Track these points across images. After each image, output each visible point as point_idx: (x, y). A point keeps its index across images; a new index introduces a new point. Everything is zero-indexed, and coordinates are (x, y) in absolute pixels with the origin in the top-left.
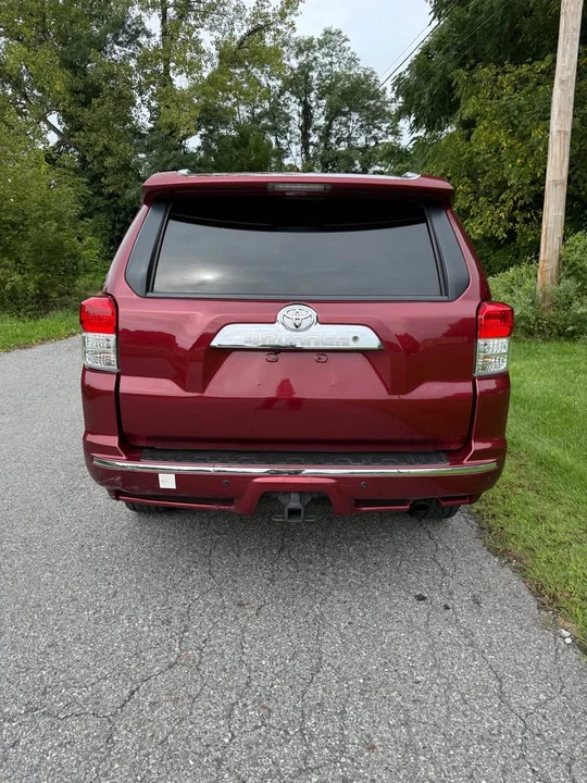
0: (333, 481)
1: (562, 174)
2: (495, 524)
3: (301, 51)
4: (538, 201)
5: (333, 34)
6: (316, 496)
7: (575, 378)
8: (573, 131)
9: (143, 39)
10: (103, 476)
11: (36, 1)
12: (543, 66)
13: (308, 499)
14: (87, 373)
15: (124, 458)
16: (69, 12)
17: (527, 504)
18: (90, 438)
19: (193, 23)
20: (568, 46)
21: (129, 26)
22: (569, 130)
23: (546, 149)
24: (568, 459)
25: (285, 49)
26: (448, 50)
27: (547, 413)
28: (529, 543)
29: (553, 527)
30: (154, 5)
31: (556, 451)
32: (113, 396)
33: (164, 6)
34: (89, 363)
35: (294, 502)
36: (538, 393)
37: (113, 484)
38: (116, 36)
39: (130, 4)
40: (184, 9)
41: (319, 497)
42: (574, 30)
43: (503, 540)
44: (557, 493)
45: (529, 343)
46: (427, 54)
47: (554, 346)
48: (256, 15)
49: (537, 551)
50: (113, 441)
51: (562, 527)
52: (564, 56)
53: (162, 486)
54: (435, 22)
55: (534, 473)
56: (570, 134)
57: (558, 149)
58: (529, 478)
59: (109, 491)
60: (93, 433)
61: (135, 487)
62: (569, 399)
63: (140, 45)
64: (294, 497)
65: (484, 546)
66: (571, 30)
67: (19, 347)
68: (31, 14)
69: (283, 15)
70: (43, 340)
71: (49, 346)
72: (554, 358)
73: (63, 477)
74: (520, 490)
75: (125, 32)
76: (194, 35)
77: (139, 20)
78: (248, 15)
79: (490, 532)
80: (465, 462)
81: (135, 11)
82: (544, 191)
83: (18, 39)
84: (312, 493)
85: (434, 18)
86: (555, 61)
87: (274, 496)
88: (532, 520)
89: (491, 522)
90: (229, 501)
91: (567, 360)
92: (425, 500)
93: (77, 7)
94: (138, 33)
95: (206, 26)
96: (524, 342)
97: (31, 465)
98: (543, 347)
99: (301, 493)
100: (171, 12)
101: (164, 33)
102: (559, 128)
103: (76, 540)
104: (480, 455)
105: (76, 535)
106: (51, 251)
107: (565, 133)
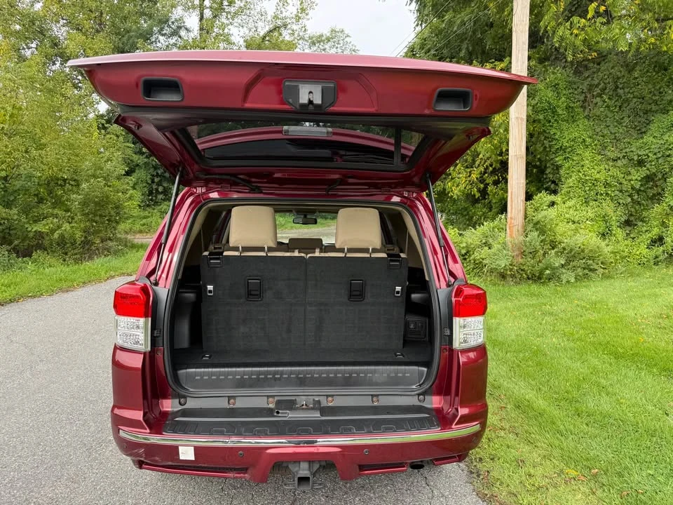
0: (339, 450)
1: (521, 150)
2: (483, 467)
3: (314, 44)
4: (504, 166)
5: (338, 32)
6: (324, 463)
7: (543, 320)
8: (528, 116)
9: (183, 33)
10: (128, 447)
11: (96, 1)
12: (502, 65)
13: (316, 466)
14: (118, 351)
15: (148, 431)
16: (121, 9)
17: (508, 447)
18: (117, 411)
19: (225, 21)
20: (520, 55)
21: (173, 23)
22: (525, 117)
23: (507, 130)
24: (541, 403)
25: (300, 42)
26: (429, 50)
27: (521, 355)
28: (512, 488)
29: (532, 471)
30: (194, 7)
31: (530, 395)
32: (140, 372)
33: (202, 7)
34: (120, 342)
35: (303, 470)
36: (513, 337)
37: (138, 455)
38: (162, 29)
39: (173, 6)
40: (218, 10)
41: (326, 464)
42: (524, 43)
43: (490, 485)
44: (533, 436)
45: (503, 285)
46: (412, 51)
47: (524, 288)
48: (276, 17)
49: (519, 496)
50: (138, 415)
51: (539, 471)
52: (517, 61)
53: (182, 457)
54: (419, 29)
55: (513, 415)
56: (525, 120)
57: (517, 130)
58: (509, 421)
59: (134, 461)
60: (119, 408)
61: (157, 458)
62: (538, 341)
63: (180, 37)
64: (304, 465)
65: (474, 490)
66: (521, 44)
67: (62, 290)
68: (91, 11)
69: (298, 18)
70: (84, 283)
71: (89, 289)
72: (525, 300)
73: (92, 429)
74: (502, 433)
75: (169, 26)
76: (226, 31)
77: (181, 19)
78: (269, 18)
79: (478, 476)
80: (453, 426)
81: (178, 12)
82: (508, 159)
83: (78, 29)
84: (319, 461)
85: (417, 25)
86: (510, 63)
87: (285, 465)
88: (514, 464)
89: (479, 465)
90: (244, 470)
91: (534, 302)
92: (421, 461)
93: (129, 7)
94: (179, 28)
95: (235, 24)
96: (499, 285)
97: (63, 417)
98: (515, 289)
99: (310, 462)
100: (208, 13)
101: (201, 29)
102: (517, 116)
103: (101, 499)
104: (465, 419)
105: (102, 493)
106: (96, 204)
107: (522, 119)
